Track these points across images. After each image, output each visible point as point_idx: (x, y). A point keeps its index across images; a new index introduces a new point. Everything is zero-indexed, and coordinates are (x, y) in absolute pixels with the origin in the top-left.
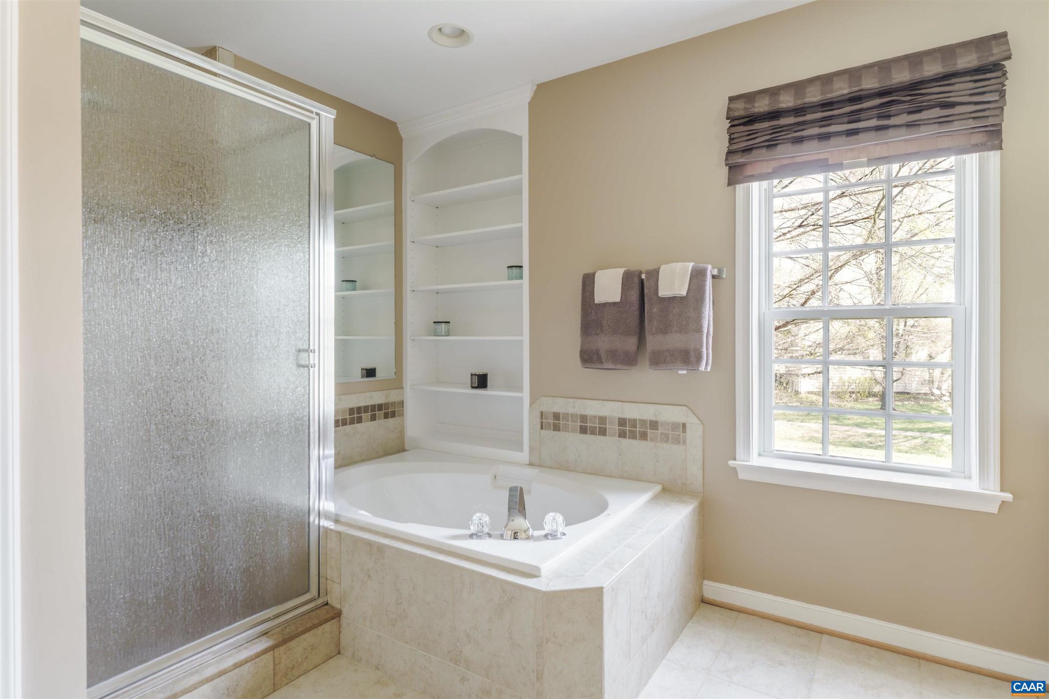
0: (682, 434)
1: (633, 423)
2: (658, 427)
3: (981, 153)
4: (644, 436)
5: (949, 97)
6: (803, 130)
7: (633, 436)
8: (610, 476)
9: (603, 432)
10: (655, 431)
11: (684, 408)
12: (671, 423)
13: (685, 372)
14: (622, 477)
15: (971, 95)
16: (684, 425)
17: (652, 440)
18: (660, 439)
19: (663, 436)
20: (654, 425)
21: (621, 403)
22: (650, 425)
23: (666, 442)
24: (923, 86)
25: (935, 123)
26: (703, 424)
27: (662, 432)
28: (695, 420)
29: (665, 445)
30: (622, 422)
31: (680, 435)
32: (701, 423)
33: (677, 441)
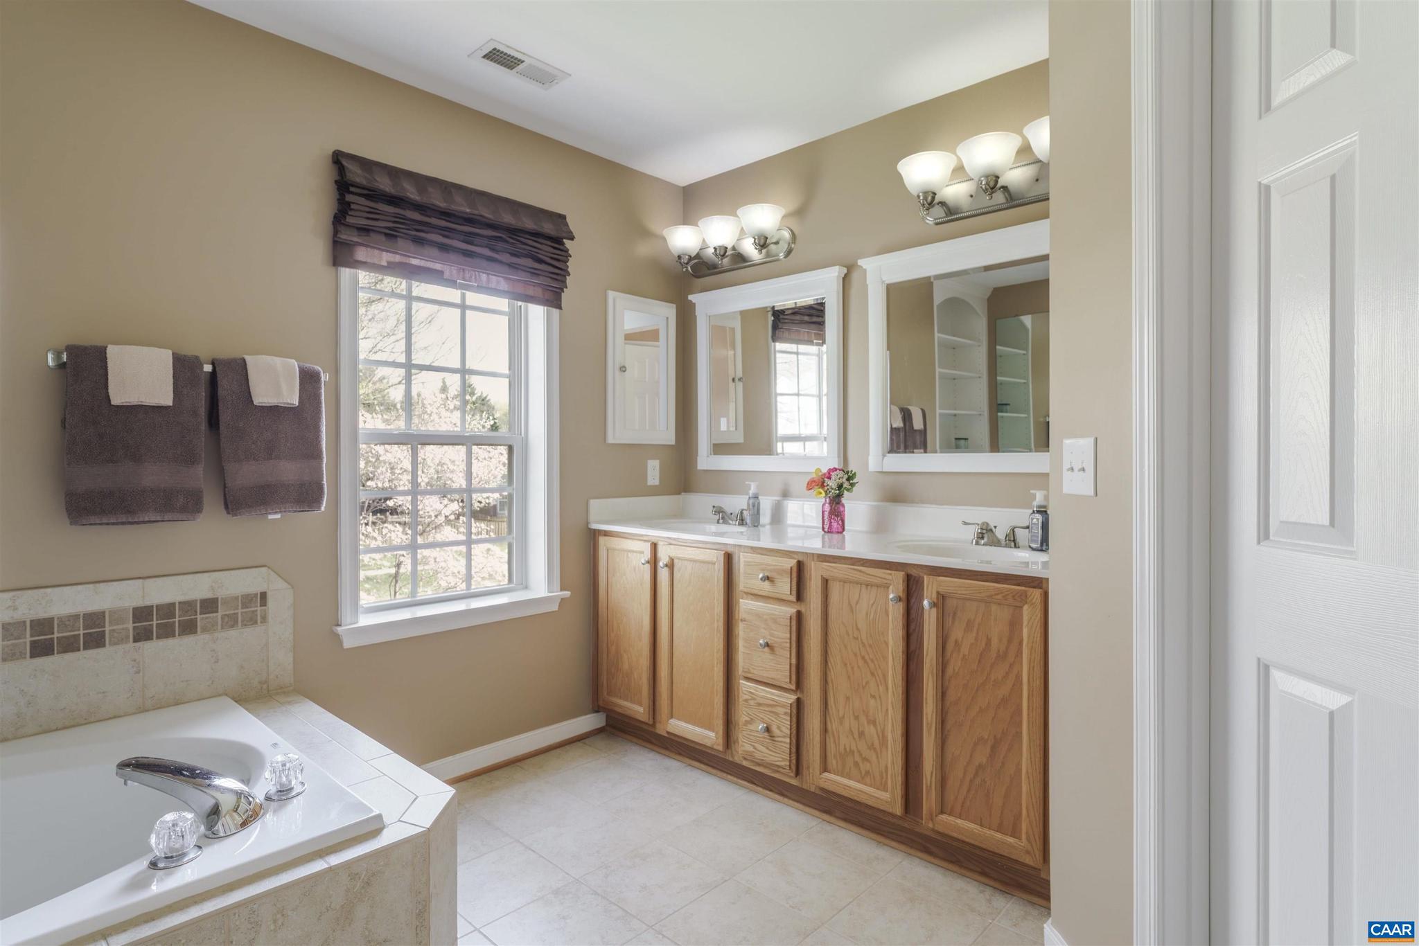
0: (259, 609)
1: (167, 610)
2: (217, 607)
3: (550, 308)
4: (189, 628)
5: (538, 253)
6: (427, 233)
7: (167, 632)
8: (115, 717)
9: (96, 641)
10: (211, 615)
11: (264, 570)
12: (242, 596)
13: (278, 516)
14: (142, 710)
15: (552, 258)
16: (263, 596)
17: (205, 630)
18: (222, 625)
19: (226, 619)
20: (210, 605)
21: (141, 580)
22: (201, 606)
23: (232, 626)
24: (522, 235)
25: (528, 272)
26: (293, 588)
27: (224, 613)
28: (281, 584)
29: (233, 633)
30: (142, 614)
31: (256, 611)
32: (290, 587)
33: (252, 621)
